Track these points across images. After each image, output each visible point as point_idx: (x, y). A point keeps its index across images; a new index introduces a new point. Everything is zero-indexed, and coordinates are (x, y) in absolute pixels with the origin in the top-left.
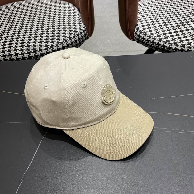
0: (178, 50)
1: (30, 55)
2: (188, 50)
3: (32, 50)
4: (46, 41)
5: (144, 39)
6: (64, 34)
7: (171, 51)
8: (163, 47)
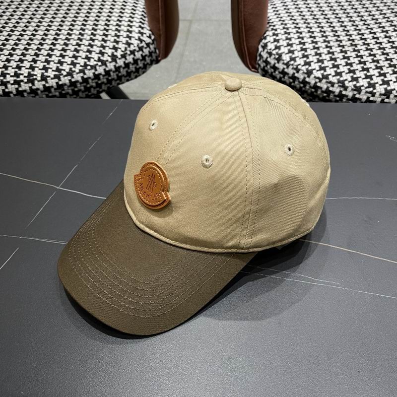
0: (346, 98)
1: (21, 87)
2: (368, 100)
3: (25, 77)
4: (59, 60)
5: (275, 68)
6: (101, 49)
7: (330, 98)
8: (313, 90)
